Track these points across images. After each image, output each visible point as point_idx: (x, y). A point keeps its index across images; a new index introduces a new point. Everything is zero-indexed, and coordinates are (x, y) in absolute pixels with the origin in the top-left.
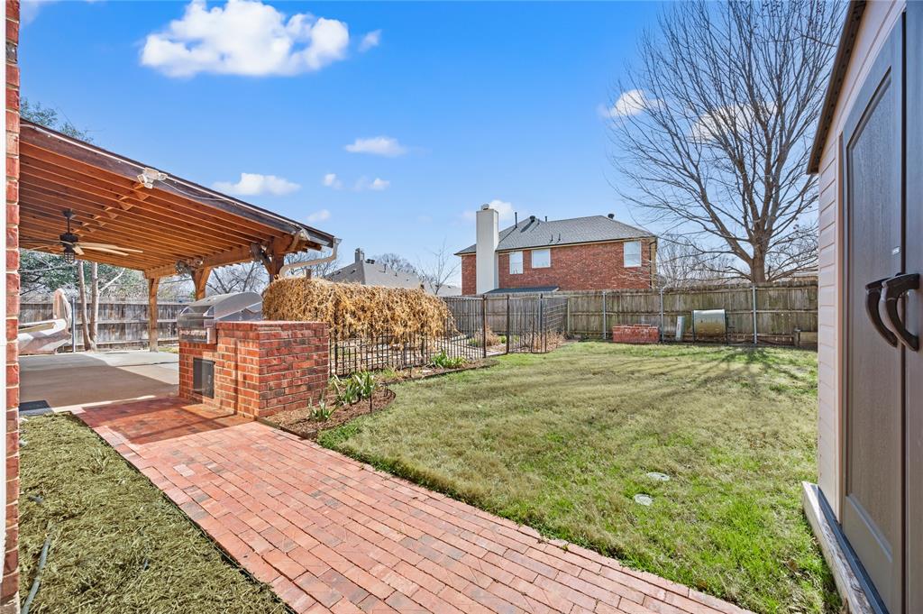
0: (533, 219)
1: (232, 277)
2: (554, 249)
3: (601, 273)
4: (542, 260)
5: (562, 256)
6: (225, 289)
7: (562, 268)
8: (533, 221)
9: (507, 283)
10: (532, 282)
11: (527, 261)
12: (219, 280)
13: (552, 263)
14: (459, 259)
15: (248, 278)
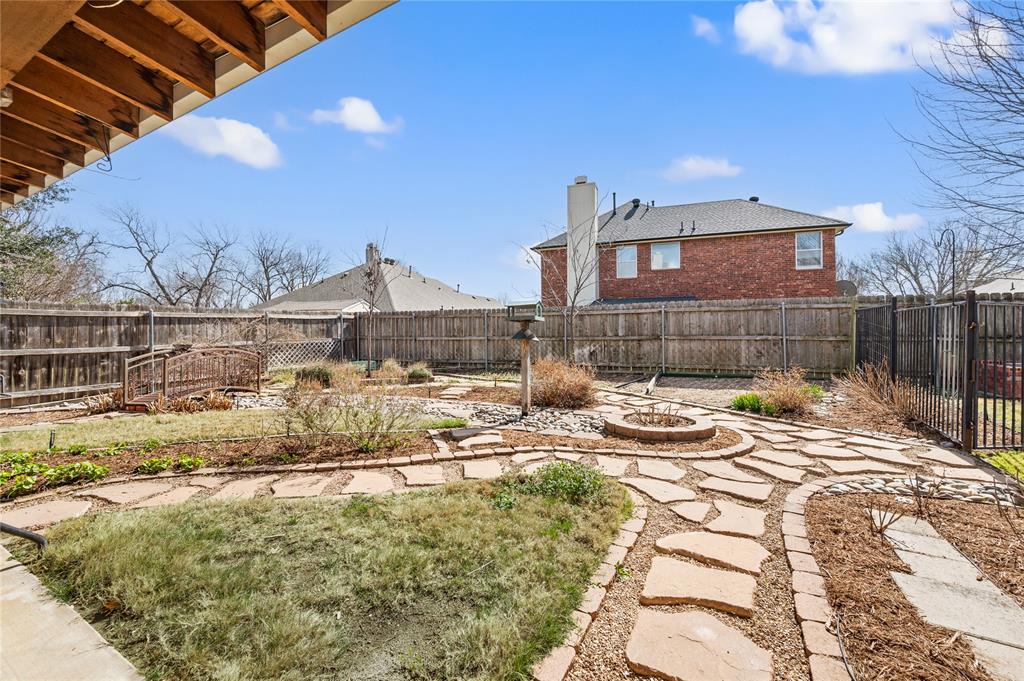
0: (636, 203)
1: (180, 284)
2: (686, 242)
3: (759, 278)
4: (666, 259)
5: (699, 252)
6: (169, 300)
7: (699, 269)
8: (636, 207)
9: (612, 291)
10: (650, 288)
11: (644, 260)
12: (162, 288)
13: (682, 262)
14: (537, 257)
15: (205, 284)
